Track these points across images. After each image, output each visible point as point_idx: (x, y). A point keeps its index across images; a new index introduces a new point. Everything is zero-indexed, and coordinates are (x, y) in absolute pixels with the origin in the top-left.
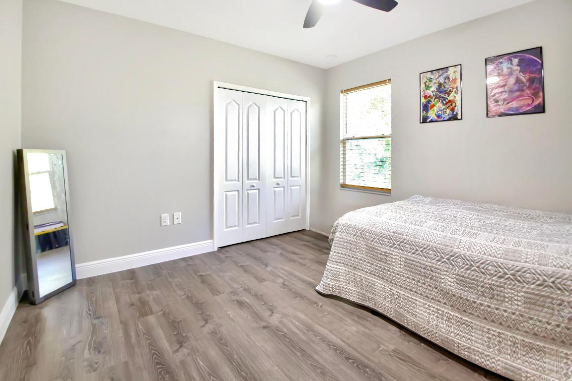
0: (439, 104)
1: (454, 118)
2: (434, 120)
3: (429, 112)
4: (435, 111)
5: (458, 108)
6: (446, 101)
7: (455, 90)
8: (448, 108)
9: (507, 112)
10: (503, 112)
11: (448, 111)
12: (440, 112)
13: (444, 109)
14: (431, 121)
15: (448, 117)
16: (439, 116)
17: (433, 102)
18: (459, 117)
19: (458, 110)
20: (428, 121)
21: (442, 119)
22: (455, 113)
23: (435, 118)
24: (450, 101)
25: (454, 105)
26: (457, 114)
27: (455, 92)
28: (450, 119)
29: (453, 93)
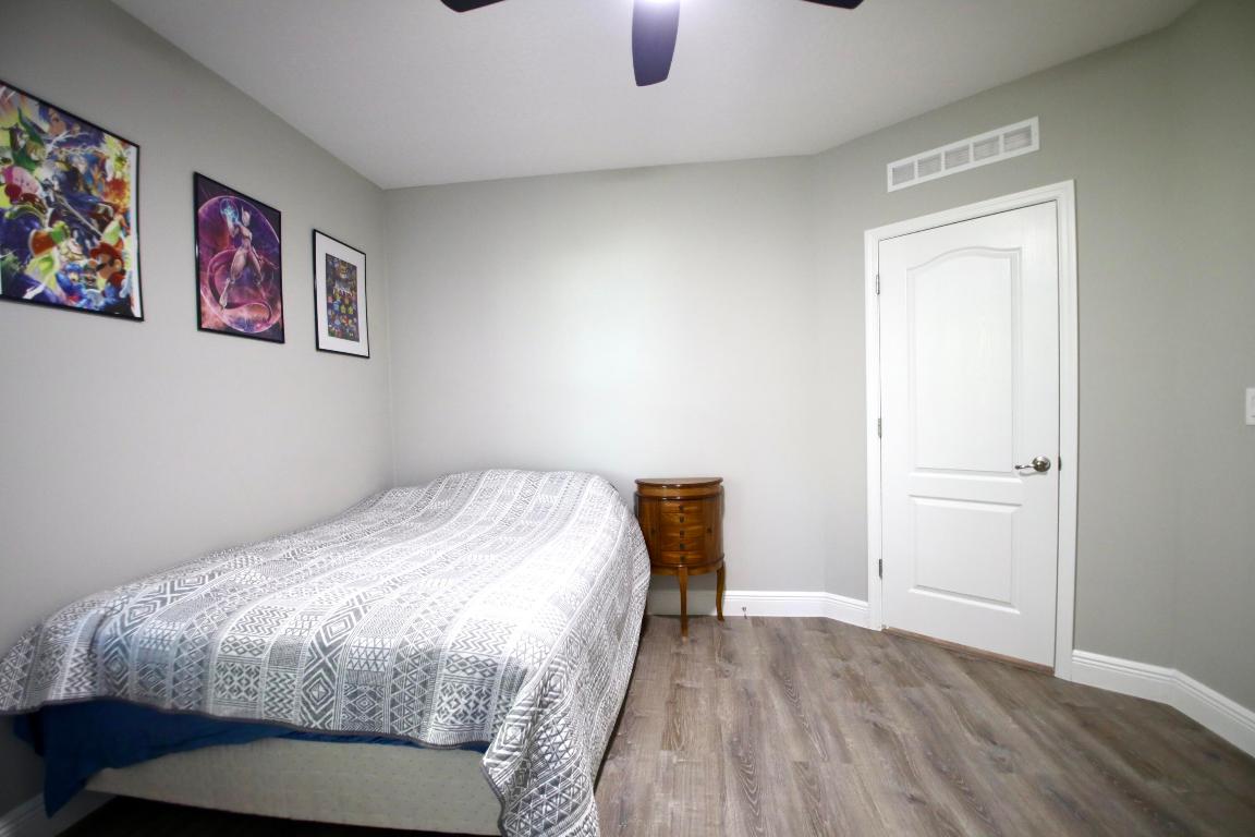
0: (70, 246)
1: (120, 309)
2: (53, 300)
3: (32, 261)
4: (57, 267)
5: (130, 283)
6: (93, 244)
7: (119, 217)
8: (100, 267)
9: (234, 327)
10: (228, 324)
11: (102, 282)
12: (73, 276)
13: (86, 269)
14: (42, 301)
15: (102, 303)
16: (70, 290)
17: (47, 229)
18: (137, 312)
19: (131, 288)
20: (30, 294)
21: (82, 304)
22: (122, 295)
23: (57, 291)
24: (105, 248)
25: (118, 267)
26: (128, 299)
27: (122, 227)
28: (107, 312)
29: (113, 226)
